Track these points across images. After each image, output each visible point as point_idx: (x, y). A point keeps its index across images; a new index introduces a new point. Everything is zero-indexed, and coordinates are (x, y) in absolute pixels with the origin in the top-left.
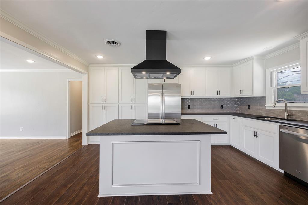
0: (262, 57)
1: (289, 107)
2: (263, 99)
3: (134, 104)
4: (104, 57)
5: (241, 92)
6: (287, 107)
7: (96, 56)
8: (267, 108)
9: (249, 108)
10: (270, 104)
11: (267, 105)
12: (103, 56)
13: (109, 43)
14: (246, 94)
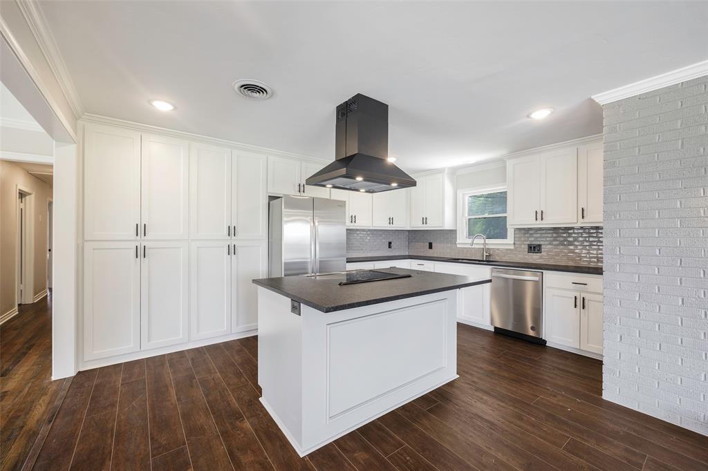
0: (454, 171)
1: (487, 244)
2: (452, 233)
3: (233, 241)
4: (175, 108)
5: (425, 221)
6: (485, 244)
7: (149, 102)
8: (458, 246)
9: (431, 246)
10: (463, 240)
11: (458, 241)
12: (173, 105)
13: (245, 88)
14: (432, 225)
